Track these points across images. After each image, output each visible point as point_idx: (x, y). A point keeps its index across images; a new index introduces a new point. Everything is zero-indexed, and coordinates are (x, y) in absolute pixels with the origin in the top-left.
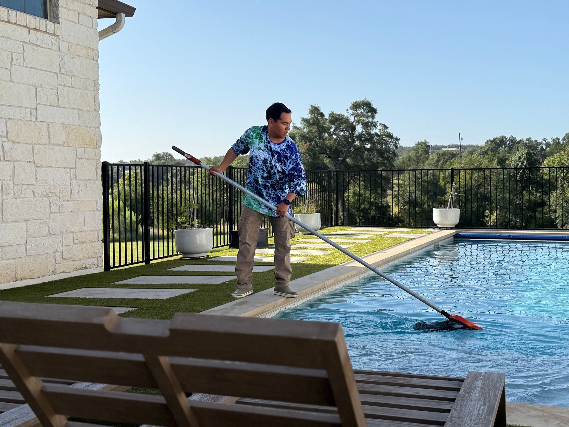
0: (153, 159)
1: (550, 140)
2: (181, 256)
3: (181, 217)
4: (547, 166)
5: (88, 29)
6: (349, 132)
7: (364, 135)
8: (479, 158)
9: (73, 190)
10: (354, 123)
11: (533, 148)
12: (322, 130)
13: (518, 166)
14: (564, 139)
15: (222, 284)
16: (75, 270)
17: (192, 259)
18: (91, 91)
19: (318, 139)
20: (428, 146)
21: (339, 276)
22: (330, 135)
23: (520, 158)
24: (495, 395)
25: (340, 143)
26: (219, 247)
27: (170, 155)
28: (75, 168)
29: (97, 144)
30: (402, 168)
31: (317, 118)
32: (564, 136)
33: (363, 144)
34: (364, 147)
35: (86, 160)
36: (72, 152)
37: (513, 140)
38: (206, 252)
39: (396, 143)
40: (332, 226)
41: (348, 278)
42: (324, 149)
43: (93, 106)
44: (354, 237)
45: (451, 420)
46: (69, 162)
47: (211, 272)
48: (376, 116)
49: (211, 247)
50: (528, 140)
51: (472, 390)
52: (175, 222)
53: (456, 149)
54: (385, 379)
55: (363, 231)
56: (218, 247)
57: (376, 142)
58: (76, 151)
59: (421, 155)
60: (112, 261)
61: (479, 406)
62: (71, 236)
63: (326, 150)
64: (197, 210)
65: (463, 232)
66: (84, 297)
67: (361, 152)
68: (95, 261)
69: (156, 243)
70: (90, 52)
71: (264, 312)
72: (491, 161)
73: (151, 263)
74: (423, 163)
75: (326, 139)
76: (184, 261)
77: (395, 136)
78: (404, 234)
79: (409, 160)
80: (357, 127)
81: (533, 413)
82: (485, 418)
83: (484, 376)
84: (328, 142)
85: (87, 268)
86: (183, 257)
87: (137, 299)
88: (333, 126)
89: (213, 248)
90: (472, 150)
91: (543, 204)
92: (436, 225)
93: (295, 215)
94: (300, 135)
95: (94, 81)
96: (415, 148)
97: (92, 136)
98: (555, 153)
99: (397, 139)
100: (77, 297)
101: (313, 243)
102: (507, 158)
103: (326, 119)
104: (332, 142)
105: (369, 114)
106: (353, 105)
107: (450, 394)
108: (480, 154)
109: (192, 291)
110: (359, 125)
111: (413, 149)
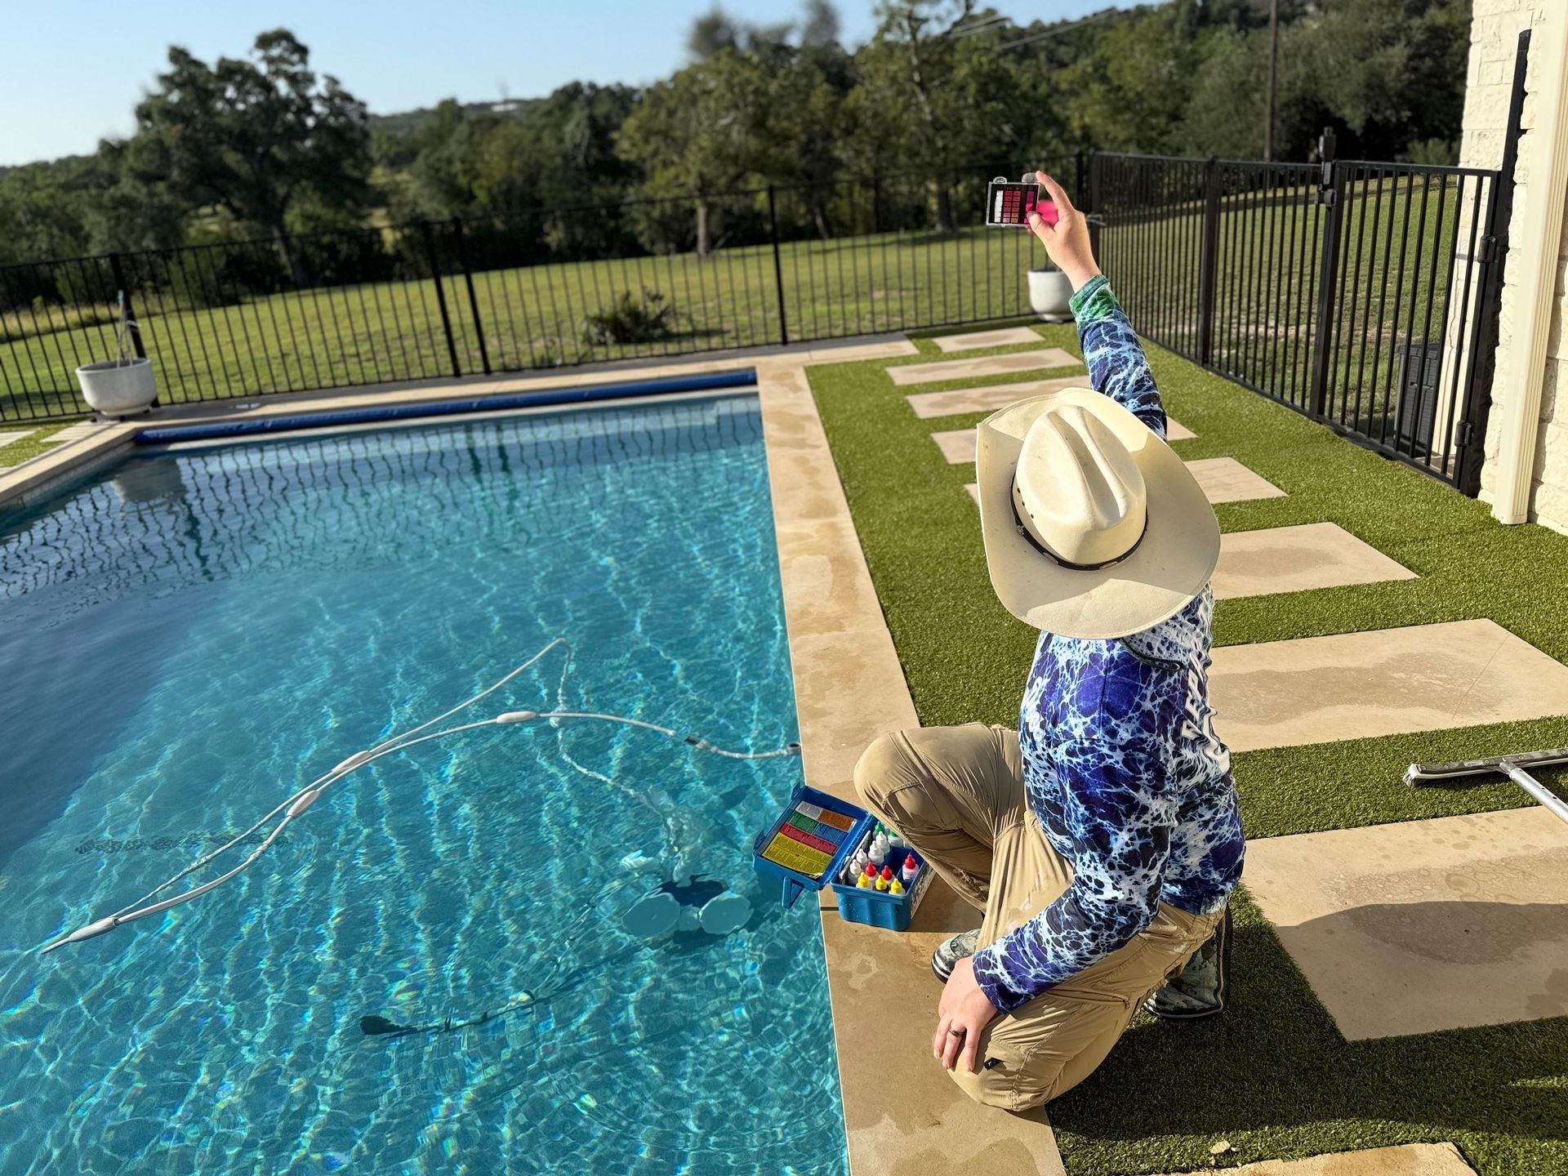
6: (266, 95)
7: (294, 99)
10: (270, 76)
12: (208, 94)
25: (254, 118)
31: (190, 70)
33: (298, 119)
37: (593, 87)
39: (362, 111)
48: (309, 59)
65: (154, 427)
75: (222, 113)
77: (357, 98)
80: (276, 84)
88: (231, 86)
94: (162, 109)
99: (363, 103)
103: (211, 73)
105: (295, 57)
106: (259, 40)
110: (280, 80)
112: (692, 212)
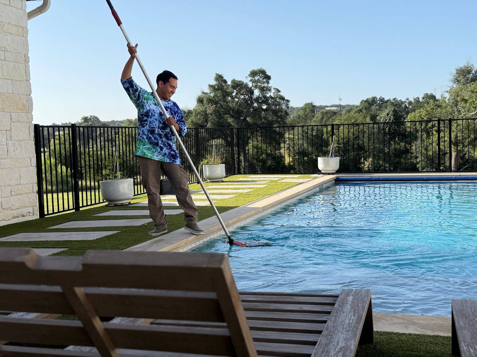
0: (82, 121)
1: (412, 99)
2: (107, 203)
3: (106, 170)
4: (409, 121)
5: (18, 10)
6: (248, 96)
7: (261, 98)
8: (355, 115)
9: (9, 149)
10: (252, 88)
11: (398, 106)
12: (226, 94)
13: (387, 121)
14: (423, 98)
15: (141, 225)
16: (13, 218)
17: (116, 205)
18: (22, 63)
19: (222, 102)
20: (314, 107)
21: (241, 215)
22: (233, 98)
23: (388, 115)
24: (363, 307)
25: (241, 105)
26: (140, 194)
27: (96, 118)
28: (10, 130)
29: (29, 109)
30: (293, 125)
31: (222, 84)
32: (423, 96)
33: (260, 105)
34: (261, 108)
35: (19, 123)
36: (7, 116)
37: (382, 100)
38: (128, 199)
39: (287, 104)
40: (234, 174)
41: (248, 217)
42: (228, 111)
43: (24, 76)
44: (253, 183)
45: (327, 329)
46: (5, 125)
47: (133, 216)
48: (270, 81)
49: (132, 194)
50: (394, 99)
51: (345, 304)
52: (101, 175)
53: (337, 108)
54: (275, 298)
55: (261, 178)
56: (138, 195)
57: (271, 104)
58: (11, 115)
59: (308, 114)
60: (46, 209)
61: (349, 317)
62: (8, 188)
63: (229, 111)
64: (120, 164)
65: (342, 177)
66: (22, 240)
67: (258, 112)
68: (31, 210)
69: (84, 193)
70: (21, 30)
71: (177, 248)
72: (365, 117)
73: (80, 210)
74: (311, 120)
75: (229, 102)
76: (109, 208)
77: (286, 98)
78: (295, 180)
79: (299, 118)
80: (255, 91)
81: (395, 321)
82: (354, 326)
83: (355, 292)
84: (231, 104)
85: (24, 216)
86: (109, 204)
87: (68, 241)
88: (235, 91)
89: (134, 196)
90: (350, 109)
91: (407, 151)
92: (320, 171)
93: (203, 166)
94: (207, 99)
95: (25, 55)
96: (304, 108)
97: (25, 102)
98: (416, 110)
99: (288, 101)
100: (16, 241)
101: (219, 189)
102: (378, 114)
103: (229, 85)
104: (234, 104)
105: (265, 80)
106: (251, 73)
107: (327, 308)
108: (356, 112)
109: (116, 232)
110: (256, 90)
111: (302, 109)
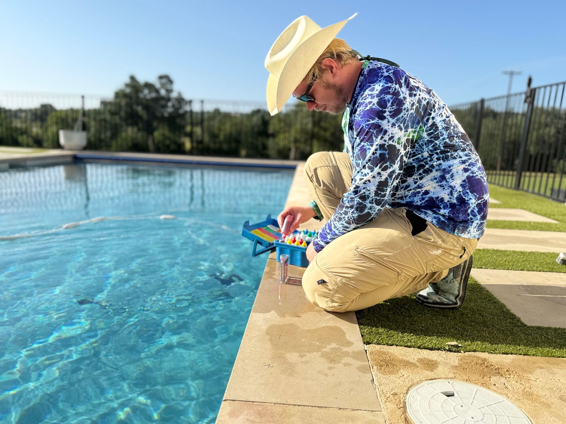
112: (290, 150)
